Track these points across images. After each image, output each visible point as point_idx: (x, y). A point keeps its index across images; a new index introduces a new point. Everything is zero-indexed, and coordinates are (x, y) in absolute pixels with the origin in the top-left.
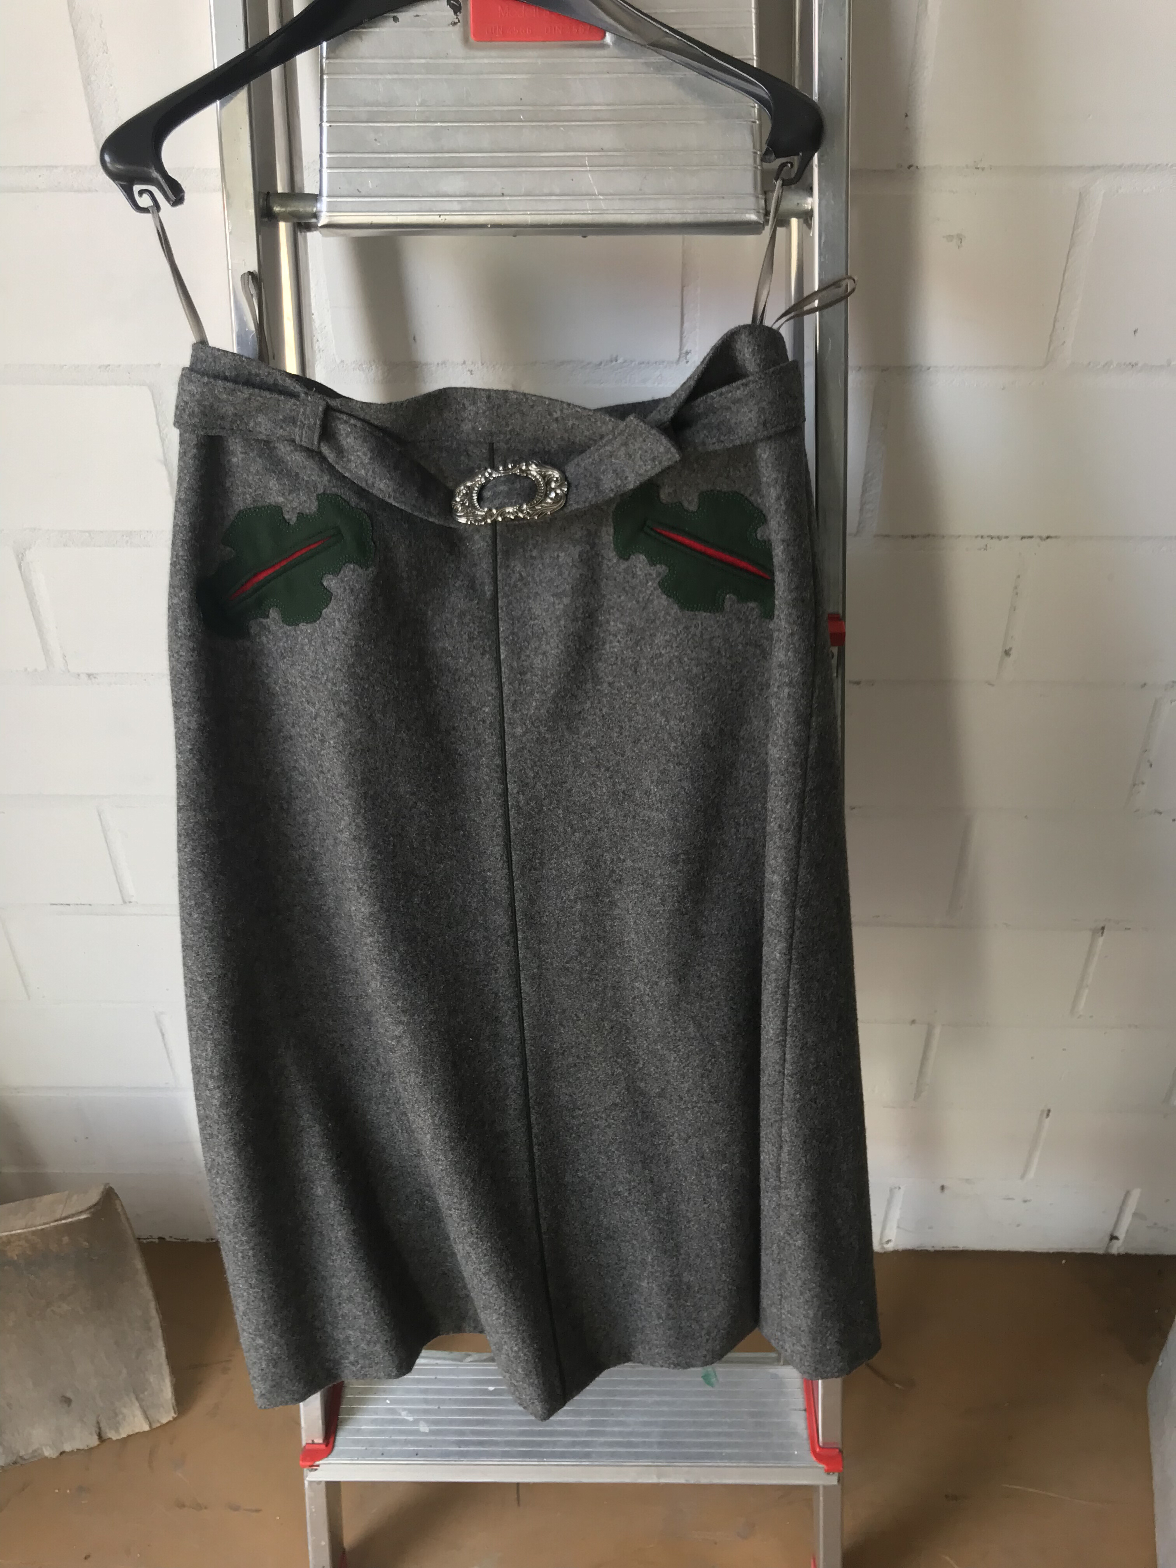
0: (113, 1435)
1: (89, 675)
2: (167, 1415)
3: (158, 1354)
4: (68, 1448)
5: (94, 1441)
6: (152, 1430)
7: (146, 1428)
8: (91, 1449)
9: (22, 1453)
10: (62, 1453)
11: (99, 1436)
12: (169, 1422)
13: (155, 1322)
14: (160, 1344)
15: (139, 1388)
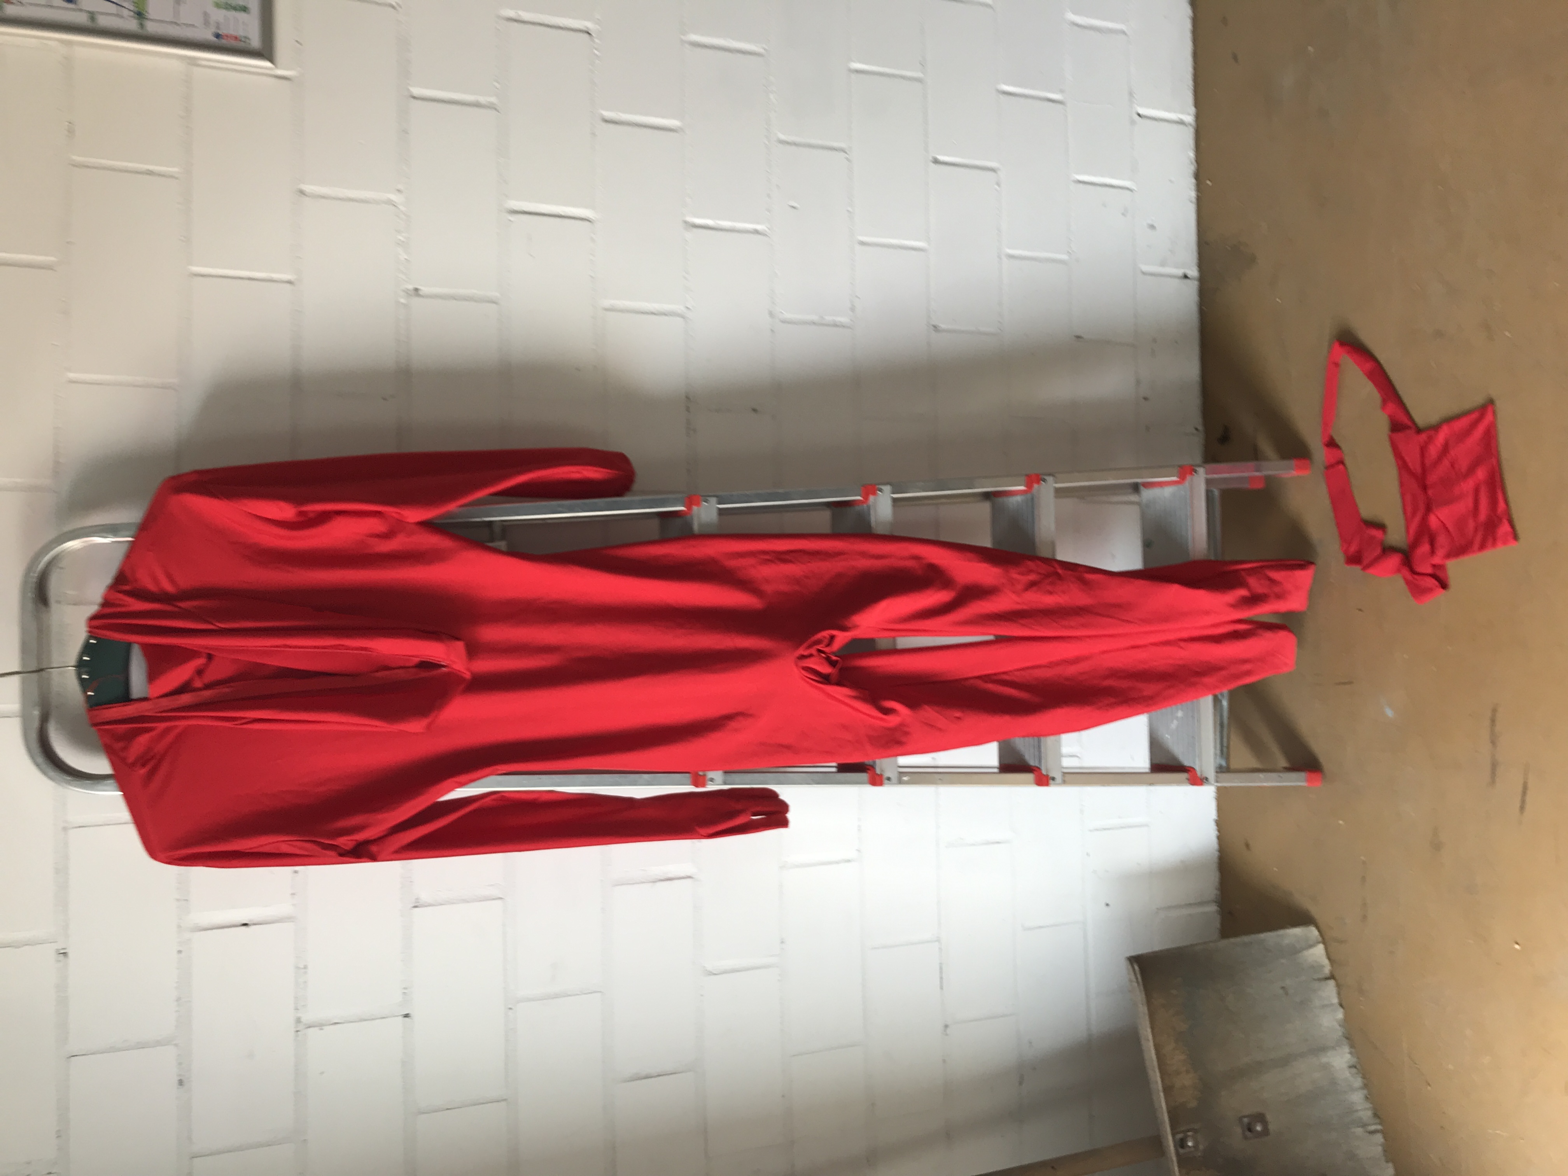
0: (1327, 970)
1: (782, 942)
2: (1313, 932)
3: (1269, 937)
4: (1335, 1000)
5: (1332, 983)
6: (1324, 942)
7: (1321, 947)
8: (1338, 986)
9: (1340, 1034)
10: (1341, 1005)
11: (1327, 979)
12: (1319, 931)
13: (1246, 939)
14: (1262, 936)
15: (1294, 951)
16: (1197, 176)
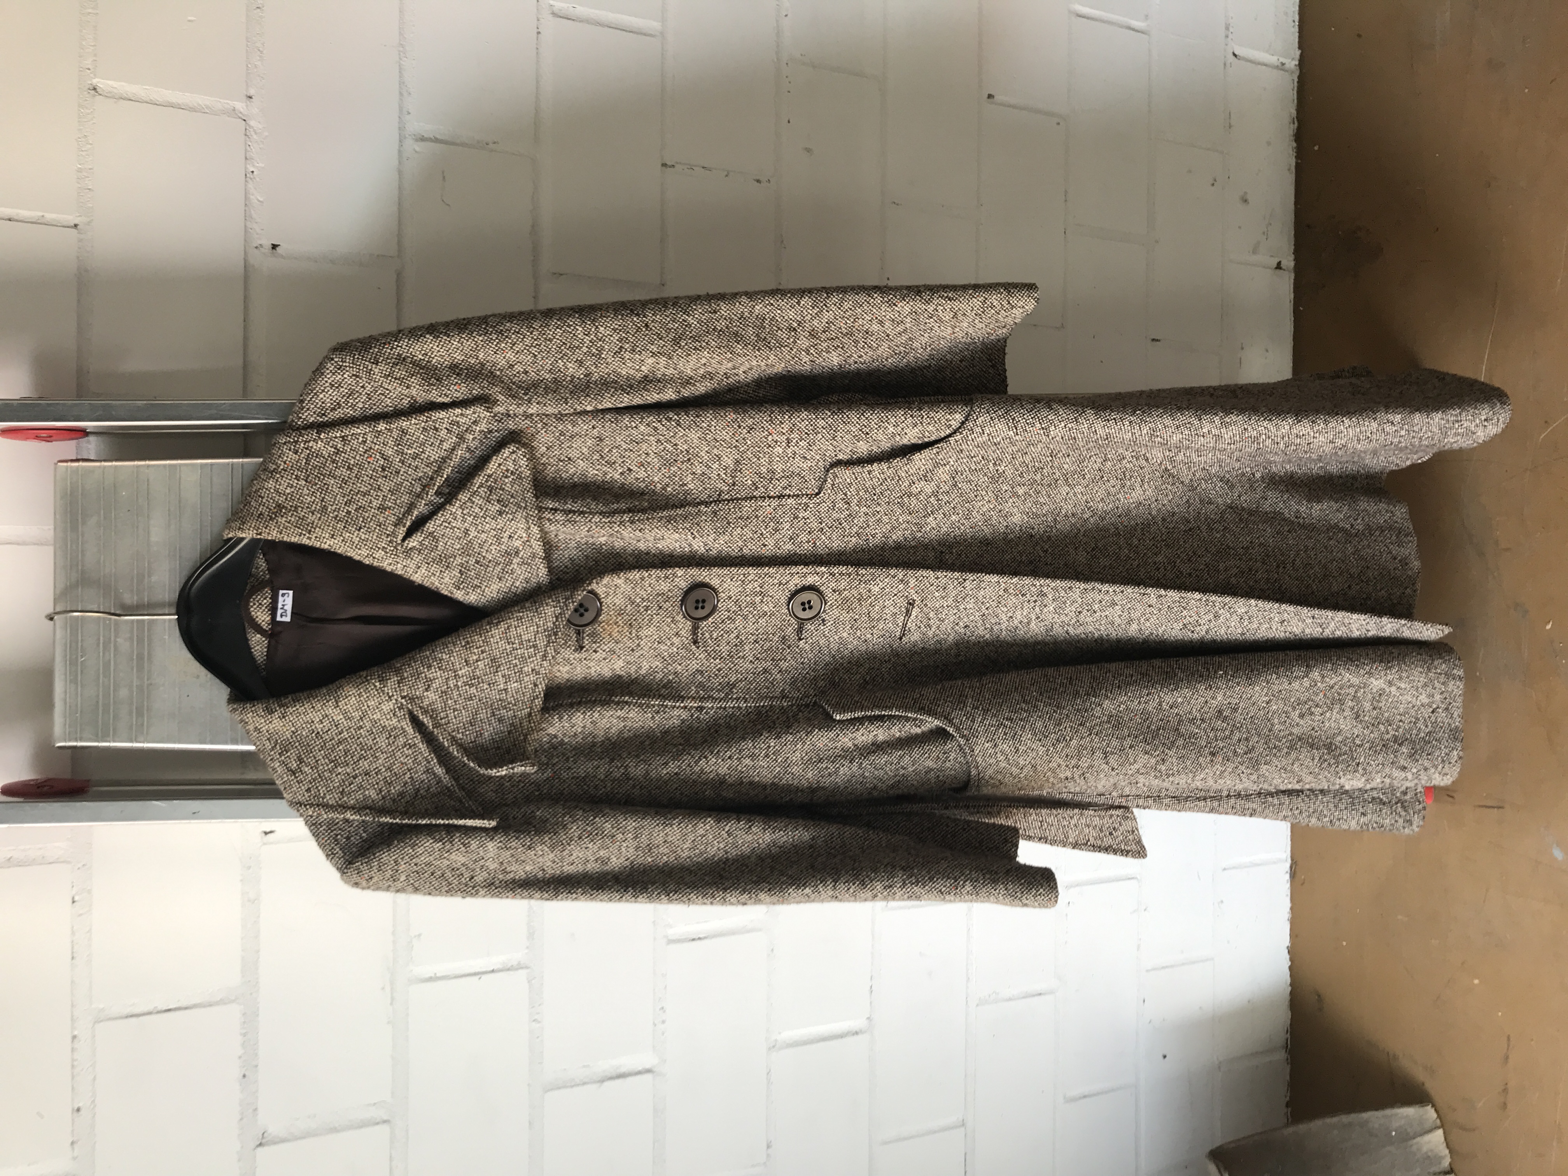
0: (1446, 1161)
2: (1430, 1113)
3: (1375, 1118)
6: (1443, 1127)
7: (1440, 1132)
12: (1437, 1112)
13: (1345, 1119)
14: (1366, 1115)
15: (1406, 1137)
16: (1298, 137)
